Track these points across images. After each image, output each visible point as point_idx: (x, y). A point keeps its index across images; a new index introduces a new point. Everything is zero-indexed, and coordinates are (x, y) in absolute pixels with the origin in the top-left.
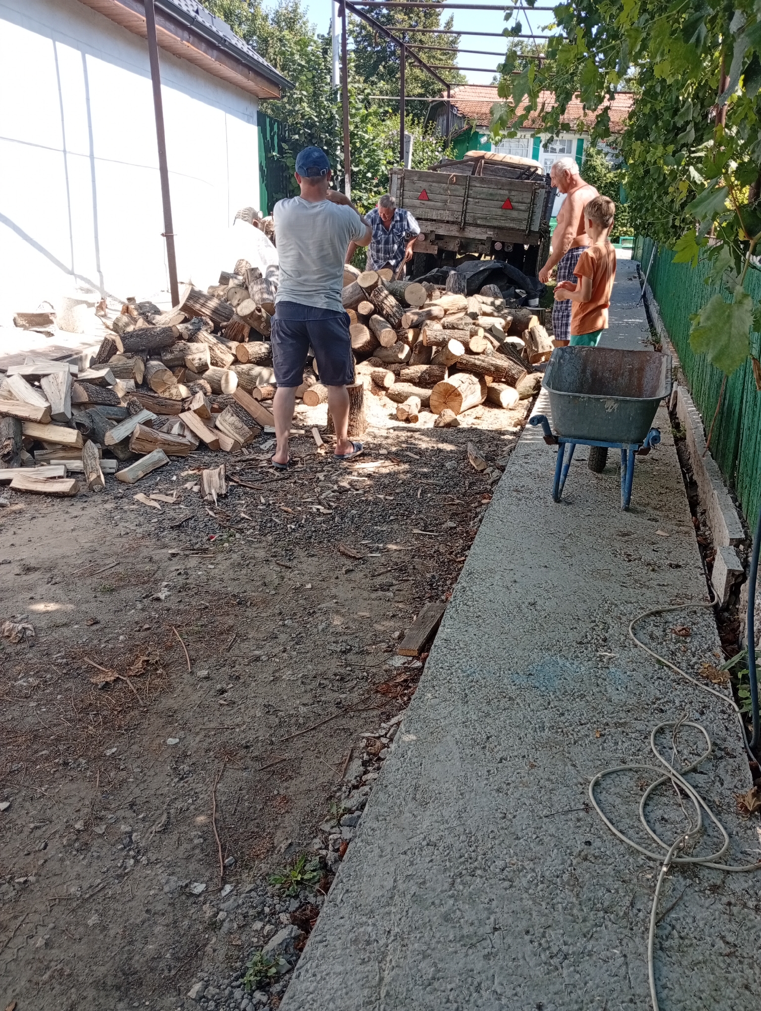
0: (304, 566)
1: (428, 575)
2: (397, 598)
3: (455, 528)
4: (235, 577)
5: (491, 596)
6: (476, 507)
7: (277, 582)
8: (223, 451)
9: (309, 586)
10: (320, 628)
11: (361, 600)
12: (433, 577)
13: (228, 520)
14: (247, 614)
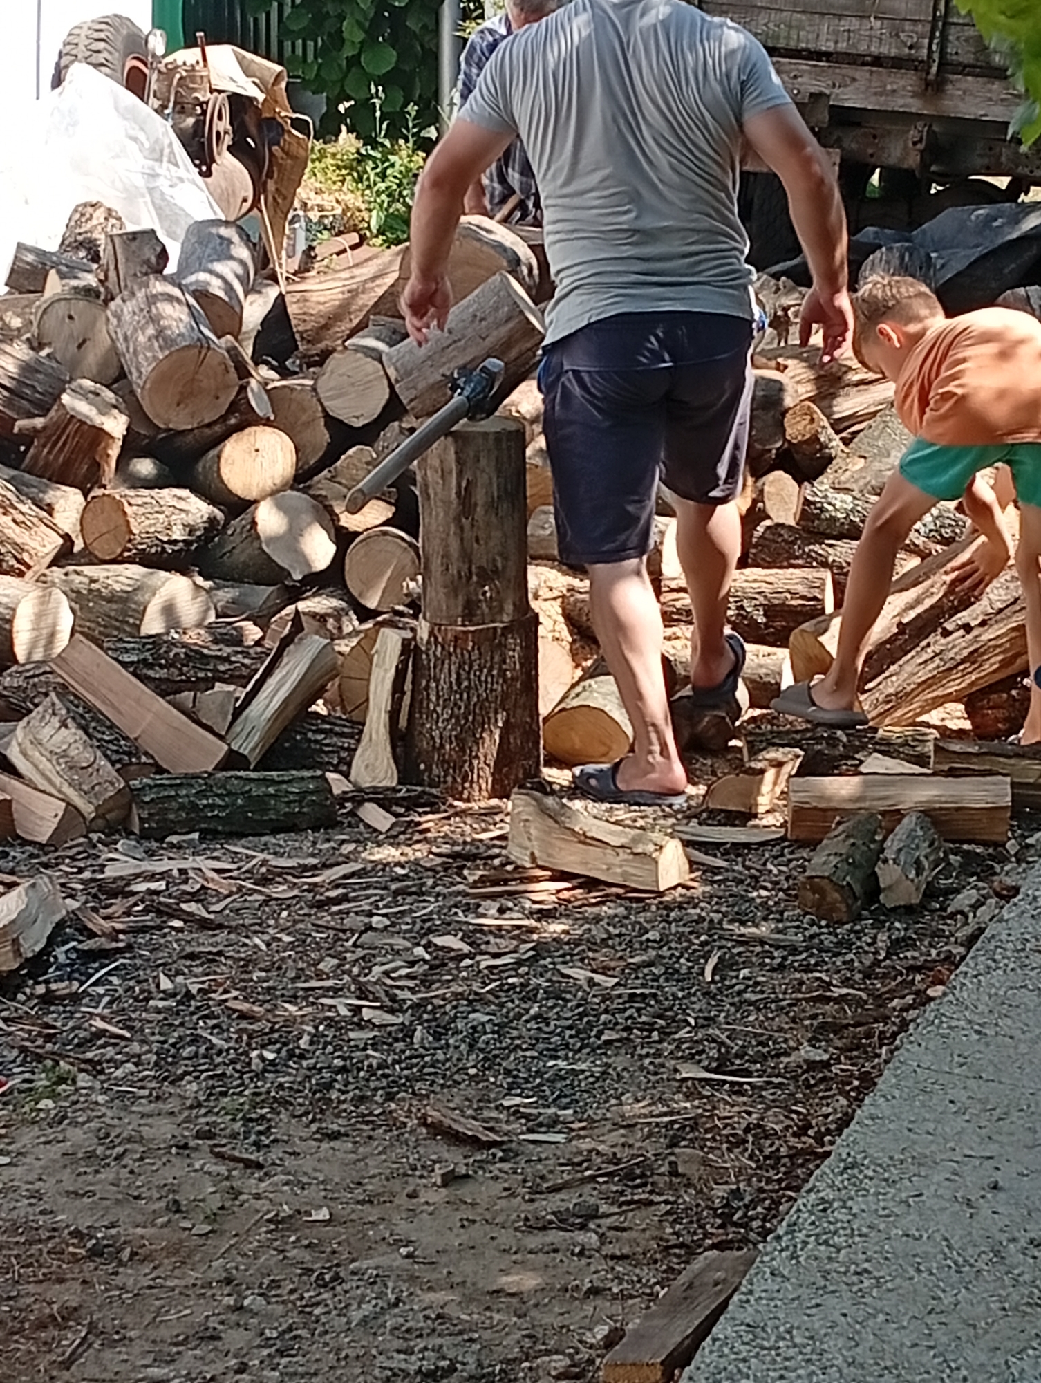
0: (307, 1164)
1: (720, 1191)
2: (608, 1249)
3: (826, 1065)
4: (80, 1185)
5: (911, 1221)
6: (906, 1009)
7: (214, 1203)
8: (25, 843)
9: (323, 1214)
10: (356, 1315)
11: (491, 1253)
12: (737, 1194)
13: (48, 1038)
14: (118, 1280)
